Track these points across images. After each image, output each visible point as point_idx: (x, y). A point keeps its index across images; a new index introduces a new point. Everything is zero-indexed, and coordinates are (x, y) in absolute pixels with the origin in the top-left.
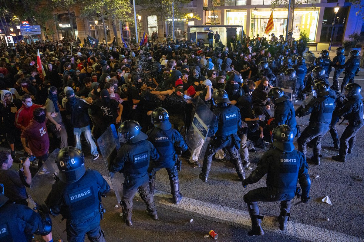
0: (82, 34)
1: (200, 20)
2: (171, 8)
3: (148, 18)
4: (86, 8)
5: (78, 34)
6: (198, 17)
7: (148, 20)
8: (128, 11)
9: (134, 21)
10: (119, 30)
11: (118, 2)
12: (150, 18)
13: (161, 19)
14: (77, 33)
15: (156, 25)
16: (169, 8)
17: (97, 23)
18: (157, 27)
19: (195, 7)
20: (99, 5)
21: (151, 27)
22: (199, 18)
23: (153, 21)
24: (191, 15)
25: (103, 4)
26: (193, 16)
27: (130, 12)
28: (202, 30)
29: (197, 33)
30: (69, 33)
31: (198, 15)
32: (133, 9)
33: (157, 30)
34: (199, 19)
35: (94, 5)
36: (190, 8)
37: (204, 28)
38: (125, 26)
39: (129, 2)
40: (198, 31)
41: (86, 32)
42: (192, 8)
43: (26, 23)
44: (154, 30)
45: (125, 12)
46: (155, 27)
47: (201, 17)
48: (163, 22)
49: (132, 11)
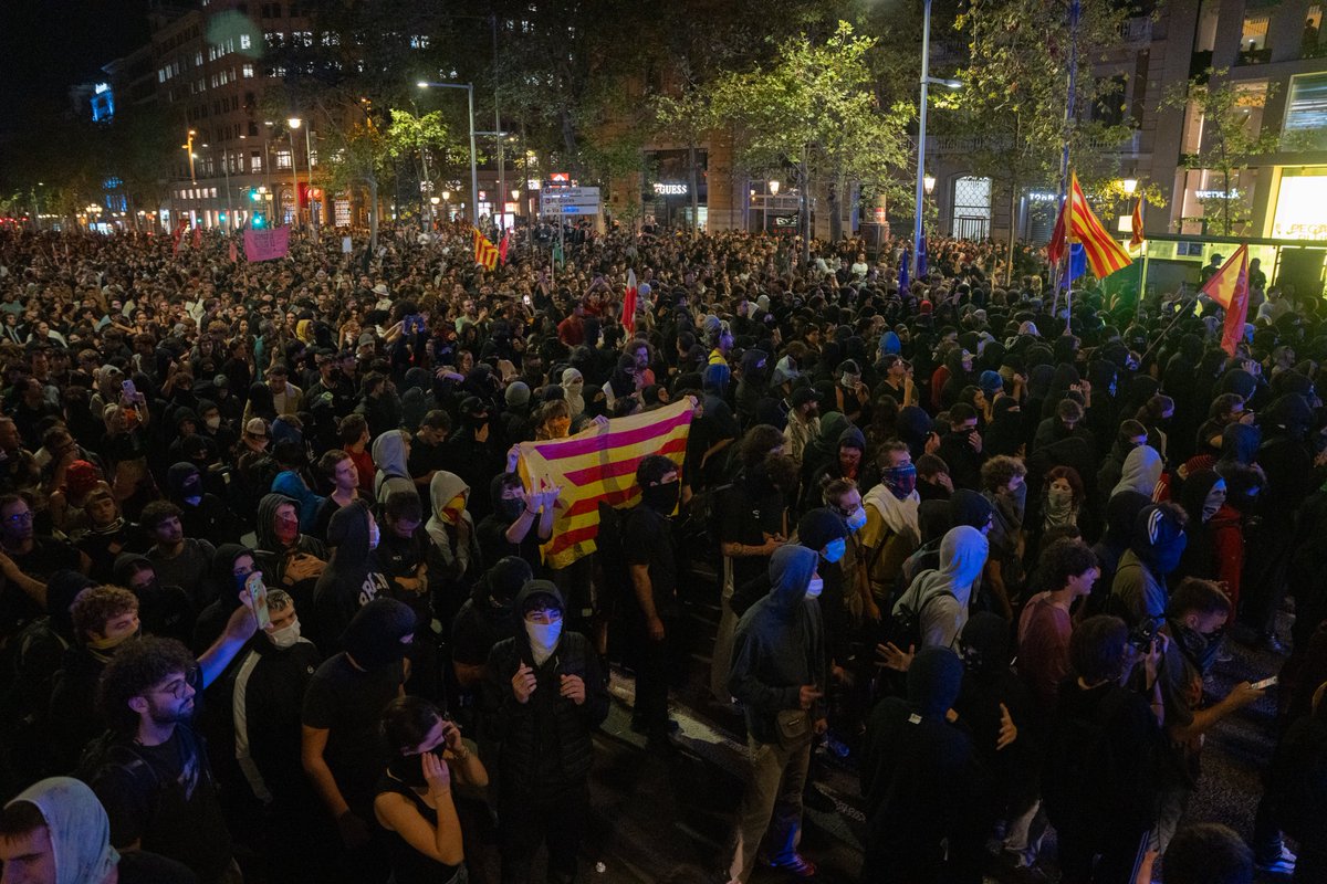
0: (719, 219)
1: (1163, 205)
2: (1057, 162)
3: (958, 183)
4: (757, 145)
5: (705, 218)
6: (1155, 195)
7: (957, 192)
8: (895, 161)
9: (912, 199)
10: (846, 218)
11: (866, 130)
12: (965, 183)
13: (1009, 192)
14: (703, 215)
15: (985, 213)
16: (1049, 162)
17: (777, 189)
18: (985, 218)
19: (1146, 152)
20: (801, 137)
21: (962, 218)
22: (1158, 198)
23: (974, 197)
24: (1129, 187)
25: (816, 133)
26: (1136, 190)
27: (903, 164)
28: (1171, 250)
29: (1150, 260)
30: (680, 211)
31: (1157, 188)
32: (916, 155)
33: (987, 228)
34: (1158, 201)
35: (784, 137)
36: (1126, 156)
37: (1179, 245)
38: (873, 207)
39: (904, 132)
40: (1153, 254)
41: (732, 215)
42: (1134, 156)
43: (563, 179)
44: (972, 230)
45: (887, 163)
46: (978, 219)
47: (1168, 195)
48: (1014, 201)
49: (912, 161)
